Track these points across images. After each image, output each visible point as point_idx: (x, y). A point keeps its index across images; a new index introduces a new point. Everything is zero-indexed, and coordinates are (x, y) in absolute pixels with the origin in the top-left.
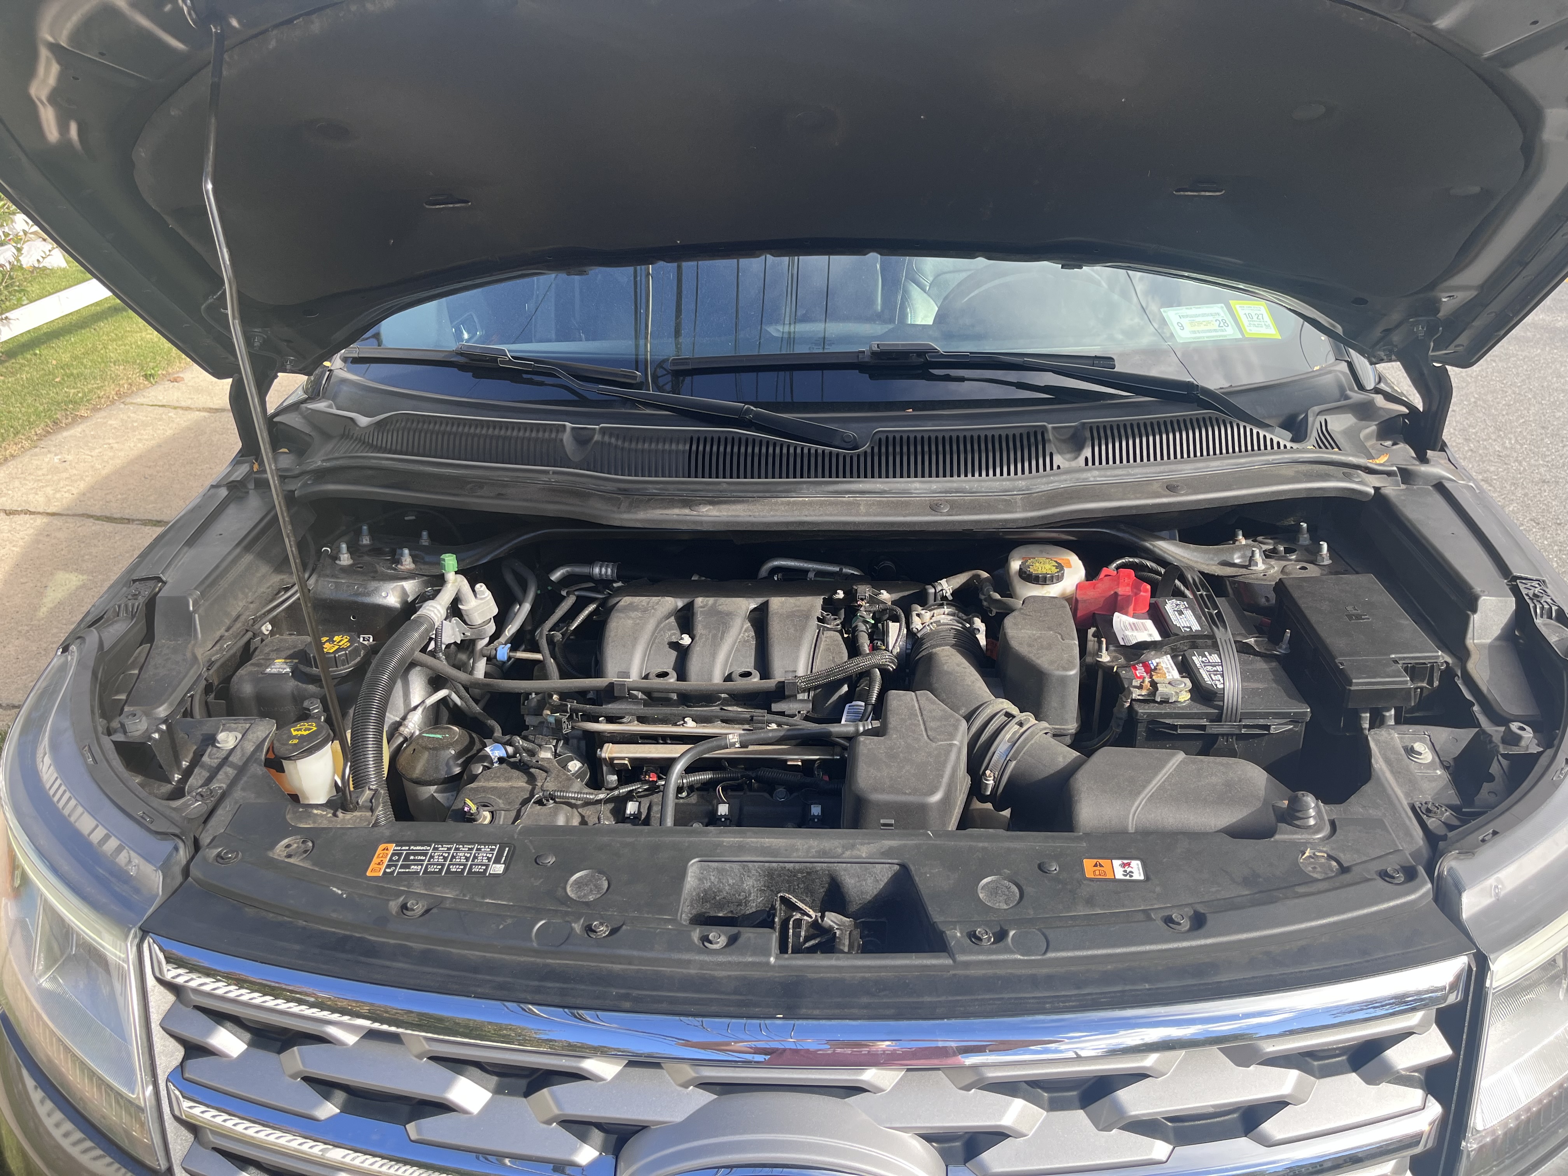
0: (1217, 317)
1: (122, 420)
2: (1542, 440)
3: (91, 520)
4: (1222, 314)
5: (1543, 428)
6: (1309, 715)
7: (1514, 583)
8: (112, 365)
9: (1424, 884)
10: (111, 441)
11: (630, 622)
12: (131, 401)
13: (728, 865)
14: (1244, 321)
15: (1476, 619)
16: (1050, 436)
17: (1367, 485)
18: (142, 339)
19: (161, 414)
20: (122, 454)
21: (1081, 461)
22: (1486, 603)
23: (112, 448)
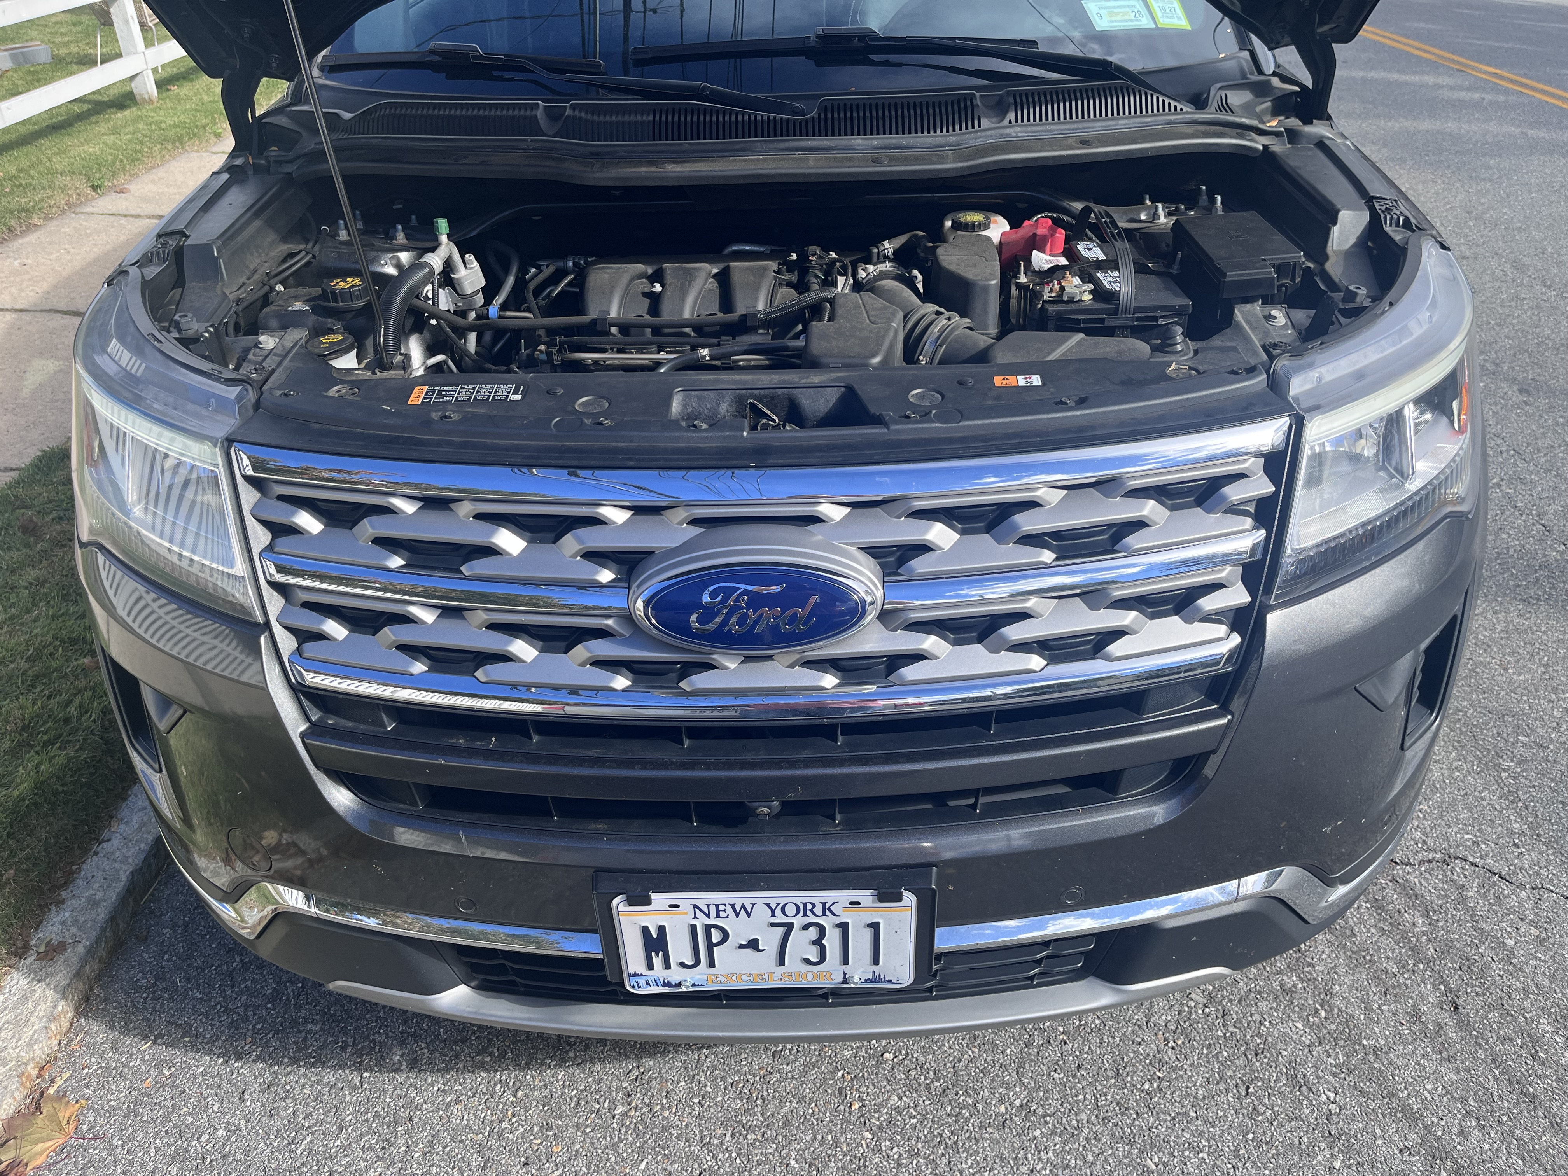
0: (1133, 9)
1: (75, 228)
2: (1466, 222)
3: (60, 315)
4: (1138, 6)
5: (1468, 212)
6: (1191, 308)
7: (1369, 200)
8: (59, 176)
9: (1261, 373)
10: (67, 246)
11: (606, 276)
12: (82, 210)
13: (706, 393)
14: (1158, 13)
15: (1336, 230)
16: (978, 102)
17: (1258, 143)
18: (85, 152)
19: (112, 222)
20: (79, 257)
21: (1006, 122)
22: (1345, 216)
23: (69, 252)
